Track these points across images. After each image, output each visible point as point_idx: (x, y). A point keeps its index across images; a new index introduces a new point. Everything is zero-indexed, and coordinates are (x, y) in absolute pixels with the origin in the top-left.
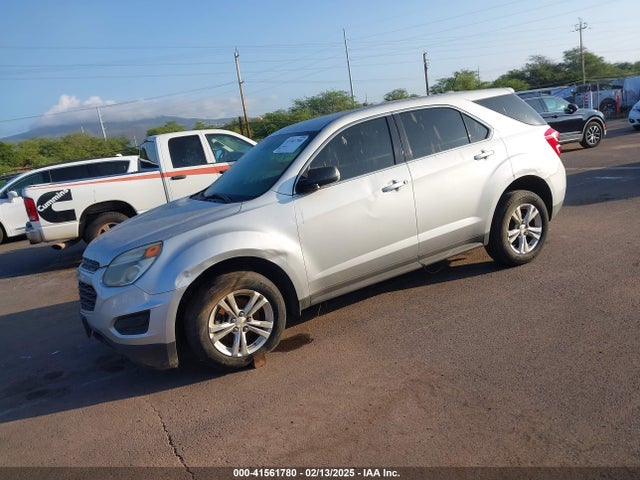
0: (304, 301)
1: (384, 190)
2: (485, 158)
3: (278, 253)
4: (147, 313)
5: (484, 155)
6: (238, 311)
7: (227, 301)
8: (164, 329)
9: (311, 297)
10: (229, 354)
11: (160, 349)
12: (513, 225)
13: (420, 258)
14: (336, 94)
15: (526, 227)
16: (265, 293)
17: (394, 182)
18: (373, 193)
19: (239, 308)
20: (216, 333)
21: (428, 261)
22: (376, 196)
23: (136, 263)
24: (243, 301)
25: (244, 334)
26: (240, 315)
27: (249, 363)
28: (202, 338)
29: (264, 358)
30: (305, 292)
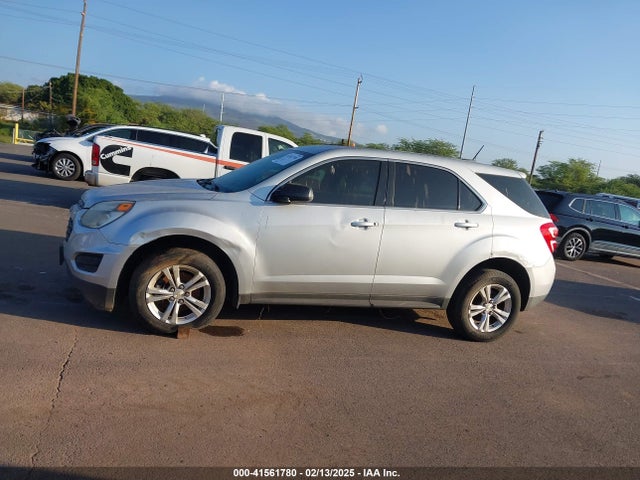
0: (244, 296)
1: (353, 225)
2: (467, 228)
3: (232, 246)
4: (100, 256)
5: (467, 225)
6: (179, 282)
7: (171, 271)
8: (109, 275)
9: (251, 295)
10: (159, 317)
11: (101, 291)
12: (479, 300)
13: (370, 297)
14: (443, 145)
15: (494, 307)
16: (209, 276)
17: (366, 220)
18: (342, 223)
19: (181, 281)
20: (154, 295)
21: (377, 303)
22: (343, 227)
23: (108, 212)
24: (186, 276)
25: (178, 306)
26: (180, 288)
27: (173, 332)
28: (139, 295)
29: (188, 333)
30: (247, 288)
